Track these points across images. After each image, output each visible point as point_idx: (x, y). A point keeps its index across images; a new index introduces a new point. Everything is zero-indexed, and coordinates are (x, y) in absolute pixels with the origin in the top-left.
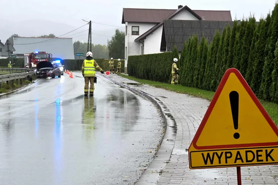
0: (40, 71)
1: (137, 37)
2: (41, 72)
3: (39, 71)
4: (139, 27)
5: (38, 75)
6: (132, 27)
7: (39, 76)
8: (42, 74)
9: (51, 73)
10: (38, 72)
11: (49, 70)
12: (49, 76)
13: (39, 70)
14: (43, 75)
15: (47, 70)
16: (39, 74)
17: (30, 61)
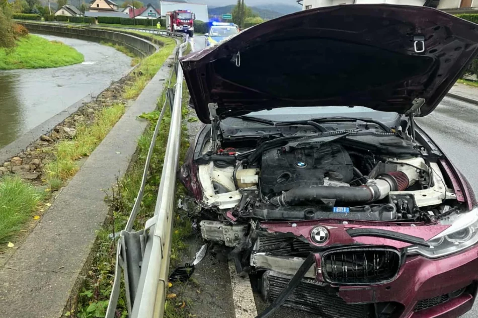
17: (172, 22)
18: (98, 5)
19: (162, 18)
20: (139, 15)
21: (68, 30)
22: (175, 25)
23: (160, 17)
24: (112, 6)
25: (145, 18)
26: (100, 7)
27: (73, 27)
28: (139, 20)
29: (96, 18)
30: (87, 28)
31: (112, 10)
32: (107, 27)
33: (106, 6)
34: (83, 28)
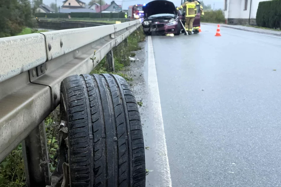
0: (151, 20)
2: (153, 22)
3: (148, 20)
5: (147, 29)
7: (149, 30)
8: (154, 26)
9: (174, 26)
10: (147, 23)
11: (169, 18)
12: (170, 31)
13: (149, 18)
14: (158, 30)
15: (165, 18)
16: (149, 26)
17: (133, 13)
18: (70, 4)
19: (123, 12)
20: (104, 10)
21: (48, 23)
22: (134, 14)
23: (122, 11)
24: (81, 4)
25: (109, 12)
26: (72, 5)
27: (51, 21)
28: (104, 14)
29: (69, 14)
30: (63, 21)
31: (81, 7)
32: (80, 20)
33: (76, 4)
34: (60, 22)
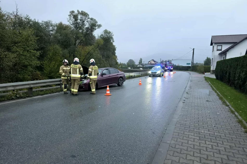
1: (220, 52)
4: (222, 46)
6: (217, 46)
18: (151, 63)
